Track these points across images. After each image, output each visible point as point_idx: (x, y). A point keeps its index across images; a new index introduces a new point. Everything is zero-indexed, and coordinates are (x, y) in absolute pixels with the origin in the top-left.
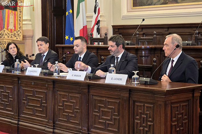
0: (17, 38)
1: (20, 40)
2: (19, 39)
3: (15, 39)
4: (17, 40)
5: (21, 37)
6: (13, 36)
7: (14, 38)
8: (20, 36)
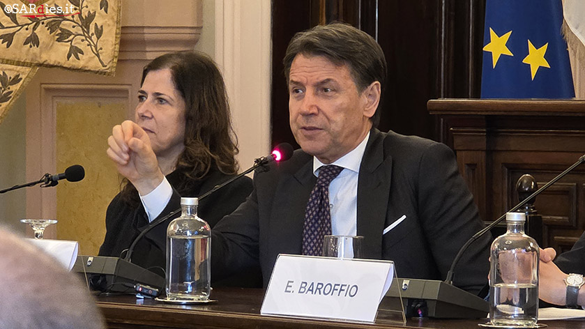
0: (75, 51)
1: (94, 64)
2: (88, 60)
3: (58, 54)
4: (73, 62)
5: (109, 44)
6: (42, 32)
7: (49, 47)
8: (99, 33)
